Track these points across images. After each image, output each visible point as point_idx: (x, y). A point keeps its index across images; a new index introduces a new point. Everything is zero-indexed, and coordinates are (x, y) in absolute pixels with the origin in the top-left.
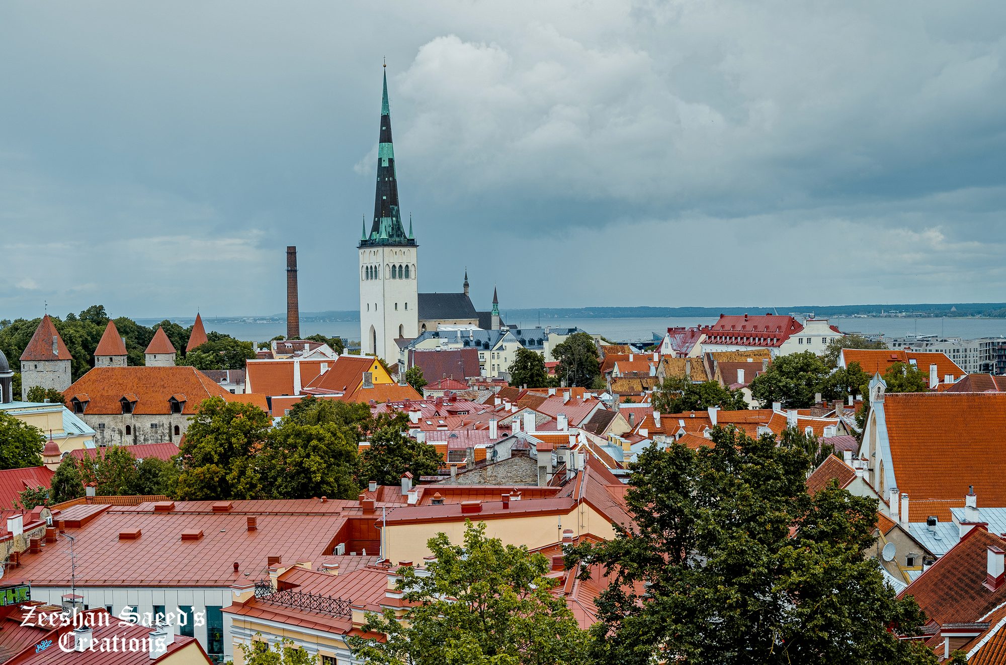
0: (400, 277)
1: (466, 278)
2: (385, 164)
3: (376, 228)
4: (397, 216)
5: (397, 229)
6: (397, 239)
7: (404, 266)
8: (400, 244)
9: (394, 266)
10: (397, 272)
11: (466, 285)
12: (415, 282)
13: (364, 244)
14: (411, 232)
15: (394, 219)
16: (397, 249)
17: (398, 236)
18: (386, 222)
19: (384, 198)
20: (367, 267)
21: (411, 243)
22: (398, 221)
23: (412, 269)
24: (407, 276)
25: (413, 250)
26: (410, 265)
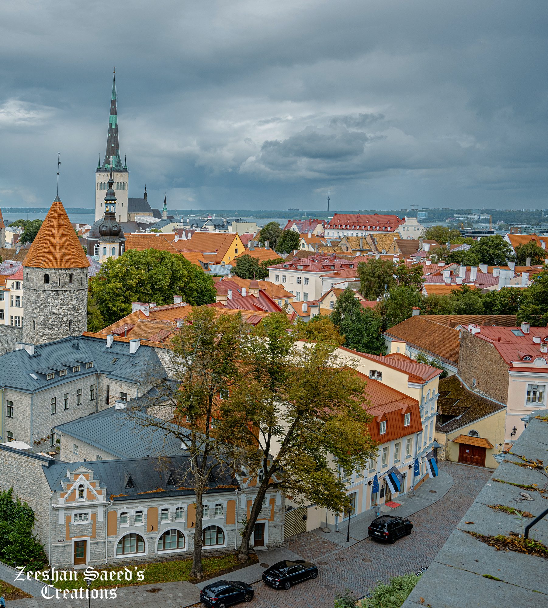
0: (121, 189)
1: (146, 190)
2: (113, 127)
3: (107, 161)
4: (119, 156)
5: (119, 162)
6: (120, 168)
7: (122, 183)
8: (120, 171)
9: (118, 182)
10: (119, 186)
11: (146, 194)
12: (127, 191)
13: (99, 170)
14: (125, 164)
16: (119, 173)
17: (119, 166)
18: (113, 159)
19: (113, 145)
20: (102, 183)
21: (125, 170)
22: (119, 158)
23: (126, 184)
24: (123, 189)
25: (127, 174)
26: (125, 182)
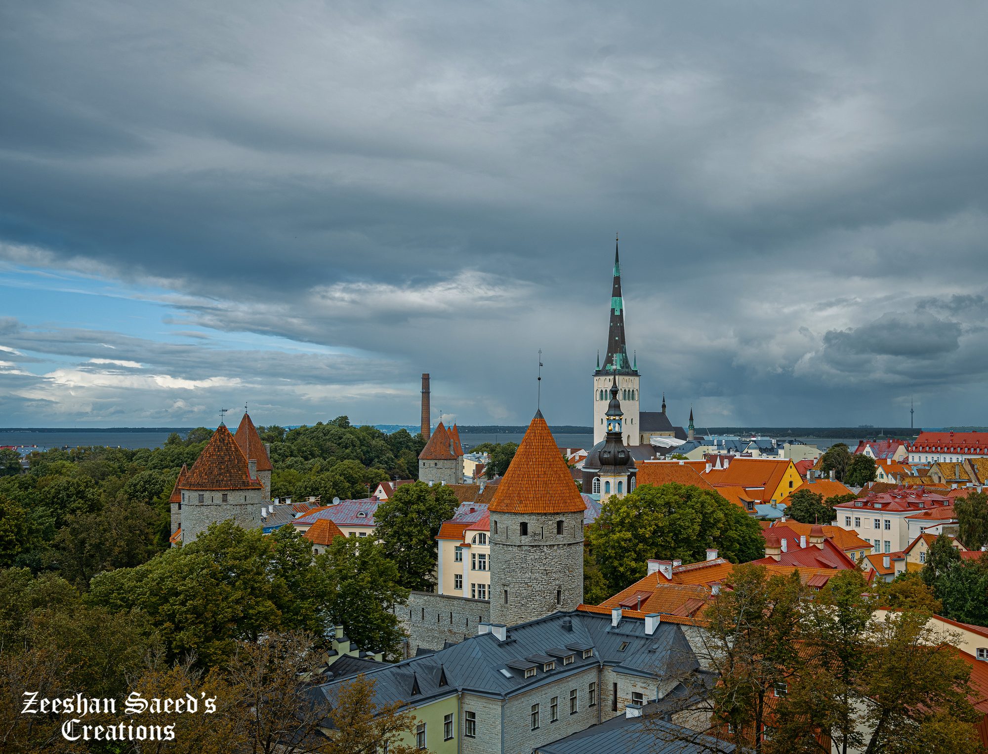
0: (629, 399)
1: (664, 401)
2: (617, 313)
3: (609, 360)
4: (625, 353)
5: (625, 362)
6: (627, 370)
7: (631, 391)
8: (628, 374)
9: (625, 390)
10: (627, 395)
11: (664, 406)
12: (638, 403)
13: (598, 373)
14: (635, 365)
15: (624, 355)
16: (627, 378)
17: (627, 368)
18: (617, 357)
19: (617, 338)
20: (602, 391)
21: (635, 373)
22: (626, 356)
23: (636, 393)
24: (633, 399)
25: (637, 378)
26: (635, 390)
